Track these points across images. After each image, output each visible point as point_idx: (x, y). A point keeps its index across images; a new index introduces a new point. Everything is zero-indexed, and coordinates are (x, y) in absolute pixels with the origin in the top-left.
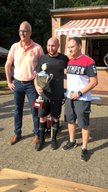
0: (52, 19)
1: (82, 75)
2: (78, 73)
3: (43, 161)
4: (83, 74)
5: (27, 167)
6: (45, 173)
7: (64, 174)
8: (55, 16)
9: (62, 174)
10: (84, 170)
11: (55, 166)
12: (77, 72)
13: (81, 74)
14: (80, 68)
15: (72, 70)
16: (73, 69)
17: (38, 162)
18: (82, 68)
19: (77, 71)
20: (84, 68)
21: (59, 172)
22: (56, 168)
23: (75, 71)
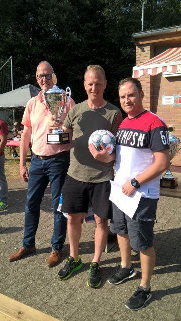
0: (137, 48)
1: (140, 147)
2: (133, 143)
3: (80, 287)
4: (142, 145)
5: (52, 294)
6: (77, 308)
7: (106, 315)
8: (141, 43)
9: (104, 315)
10: (143, 315)
11: (96, 300)
12: (131, 142)
13: (138, 145)
14: (137, 133)
15: (124, 139)
16: (125, 136)
17: (71, 289)
18: (141, 134)
19: (131, 140)
20: (144, 135)
21: (100, 310)
22: (97, 303)
23: (128, 139)
